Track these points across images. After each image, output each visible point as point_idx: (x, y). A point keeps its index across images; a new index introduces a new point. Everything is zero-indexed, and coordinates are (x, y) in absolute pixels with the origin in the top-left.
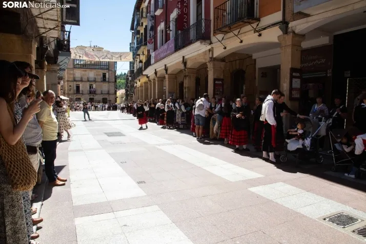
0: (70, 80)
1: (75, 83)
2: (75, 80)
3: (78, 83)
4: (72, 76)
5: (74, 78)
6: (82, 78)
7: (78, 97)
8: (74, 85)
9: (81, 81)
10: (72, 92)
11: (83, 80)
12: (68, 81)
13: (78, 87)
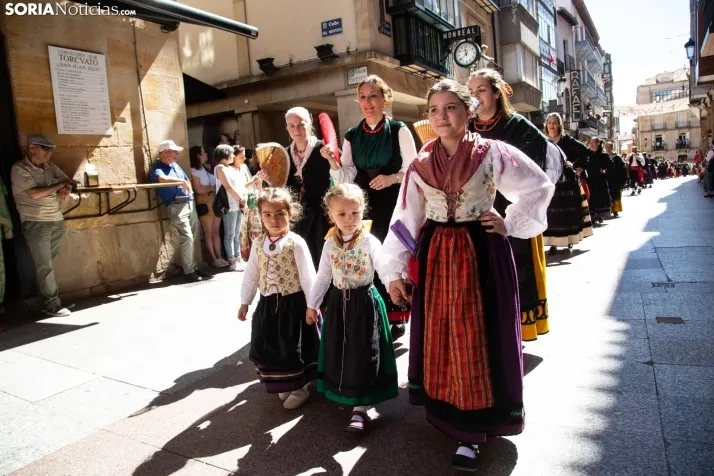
0: (646, 129)
1: (654, 133)
2: (653, 130)
3: (658, 133)
4: (649, 124)
5: (652, 126)
6: (665, 124)
7: (657, 155)
8: (652, 137)
9: (665, 129)
10: (649, 148)
11: (669, 127)
12: (642, 132)
13: (659, 139)
